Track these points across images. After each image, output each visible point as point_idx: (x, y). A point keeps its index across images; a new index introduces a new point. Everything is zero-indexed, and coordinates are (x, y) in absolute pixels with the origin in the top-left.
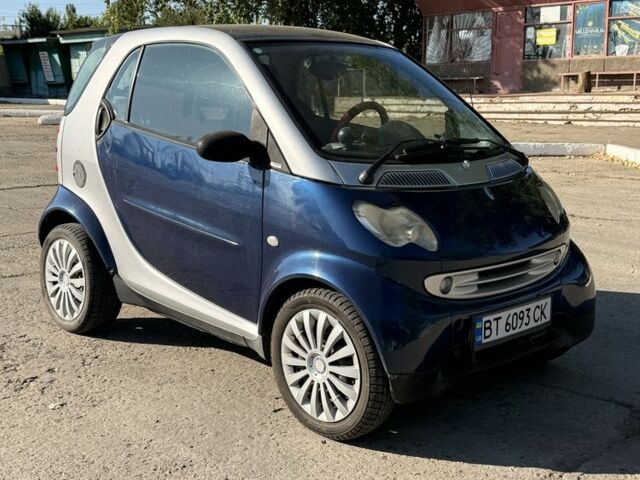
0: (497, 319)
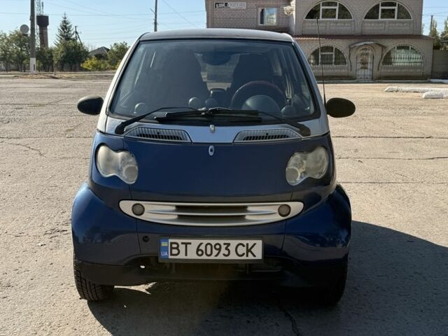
0: (186, 244)
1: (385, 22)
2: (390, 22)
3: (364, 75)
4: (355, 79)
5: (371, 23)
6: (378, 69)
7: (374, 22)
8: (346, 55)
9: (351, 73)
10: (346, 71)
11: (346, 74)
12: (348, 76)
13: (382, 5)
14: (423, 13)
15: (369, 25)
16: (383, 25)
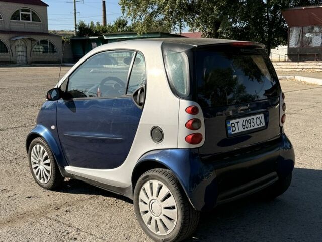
1: (24, 23)
2: (27, 23)
3: (22, 60)
4: (16, 63)
5: (15, 23)
6: (31, 56)
7: (17, 22)
8: (8, 45)
9: (13, 59)
10: (9, 57)
11: (9, 60)
12: (10, 61)
13: (21, 11)
14: (48, 19)
15: (14, 24)
16: (23, 25)
